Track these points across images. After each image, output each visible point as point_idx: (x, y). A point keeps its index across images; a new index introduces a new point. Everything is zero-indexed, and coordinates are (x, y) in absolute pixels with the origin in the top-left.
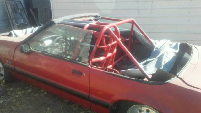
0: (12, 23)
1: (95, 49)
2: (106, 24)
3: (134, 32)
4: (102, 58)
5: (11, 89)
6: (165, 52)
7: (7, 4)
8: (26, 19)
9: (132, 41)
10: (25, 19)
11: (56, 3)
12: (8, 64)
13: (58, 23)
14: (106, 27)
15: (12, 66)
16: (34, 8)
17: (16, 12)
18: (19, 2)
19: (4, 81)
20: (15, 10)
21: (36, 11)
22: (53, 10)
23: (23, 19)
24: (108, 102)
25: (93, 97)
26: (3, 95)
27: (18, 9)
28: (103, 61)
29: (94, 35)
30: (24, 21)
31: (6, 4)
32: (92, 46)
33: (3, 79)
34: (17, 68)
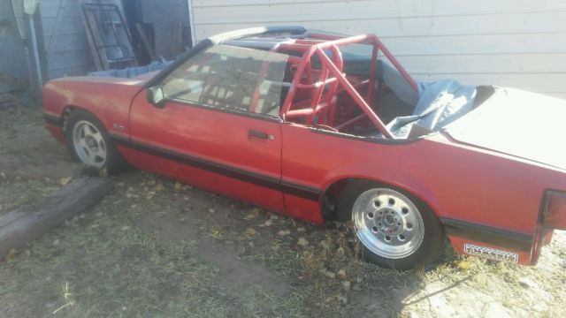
0: (100, 58)
1: (292, 90)
2: (314, 43)
3: (380, 61)
4: (308, 111)
5: (121, 184)
6: (442, 106)
7: (87, 13)
8: (130, 48)
9: (376, 86)
10: (125, 47)
11: (202, 7)
12: (118, 131)
13: (220, 44)
14: (314, 48)
15: (126, 136)
16: (146, 21)
17: (106, 32)
18: (113, 8)
19: (105, 170)
20: (104, 28)
21: (149, 29)
22: (194, 25)
23: (122, 50)
24: (316, 187)
25: (289, 180)
26: (108, 194)
27: (111, 24)
28: (311, 115)
29: (289, 63)
30: (124, 54)
31: (85, 13)
32: (287, 84)
33: (104, 167)
34: (135, 139)
